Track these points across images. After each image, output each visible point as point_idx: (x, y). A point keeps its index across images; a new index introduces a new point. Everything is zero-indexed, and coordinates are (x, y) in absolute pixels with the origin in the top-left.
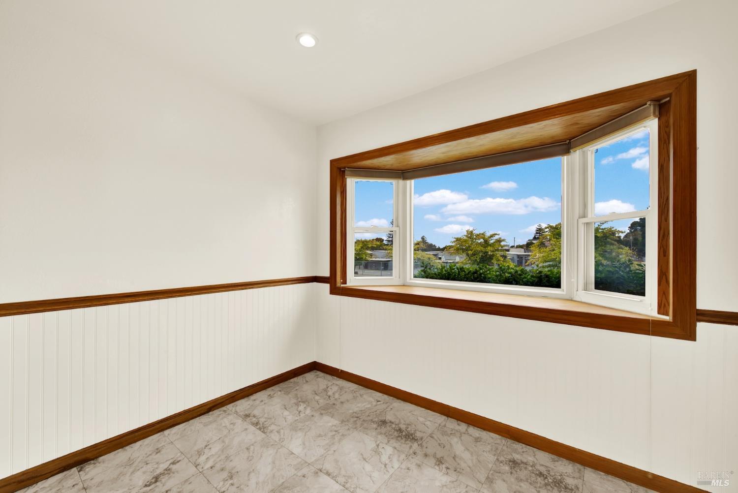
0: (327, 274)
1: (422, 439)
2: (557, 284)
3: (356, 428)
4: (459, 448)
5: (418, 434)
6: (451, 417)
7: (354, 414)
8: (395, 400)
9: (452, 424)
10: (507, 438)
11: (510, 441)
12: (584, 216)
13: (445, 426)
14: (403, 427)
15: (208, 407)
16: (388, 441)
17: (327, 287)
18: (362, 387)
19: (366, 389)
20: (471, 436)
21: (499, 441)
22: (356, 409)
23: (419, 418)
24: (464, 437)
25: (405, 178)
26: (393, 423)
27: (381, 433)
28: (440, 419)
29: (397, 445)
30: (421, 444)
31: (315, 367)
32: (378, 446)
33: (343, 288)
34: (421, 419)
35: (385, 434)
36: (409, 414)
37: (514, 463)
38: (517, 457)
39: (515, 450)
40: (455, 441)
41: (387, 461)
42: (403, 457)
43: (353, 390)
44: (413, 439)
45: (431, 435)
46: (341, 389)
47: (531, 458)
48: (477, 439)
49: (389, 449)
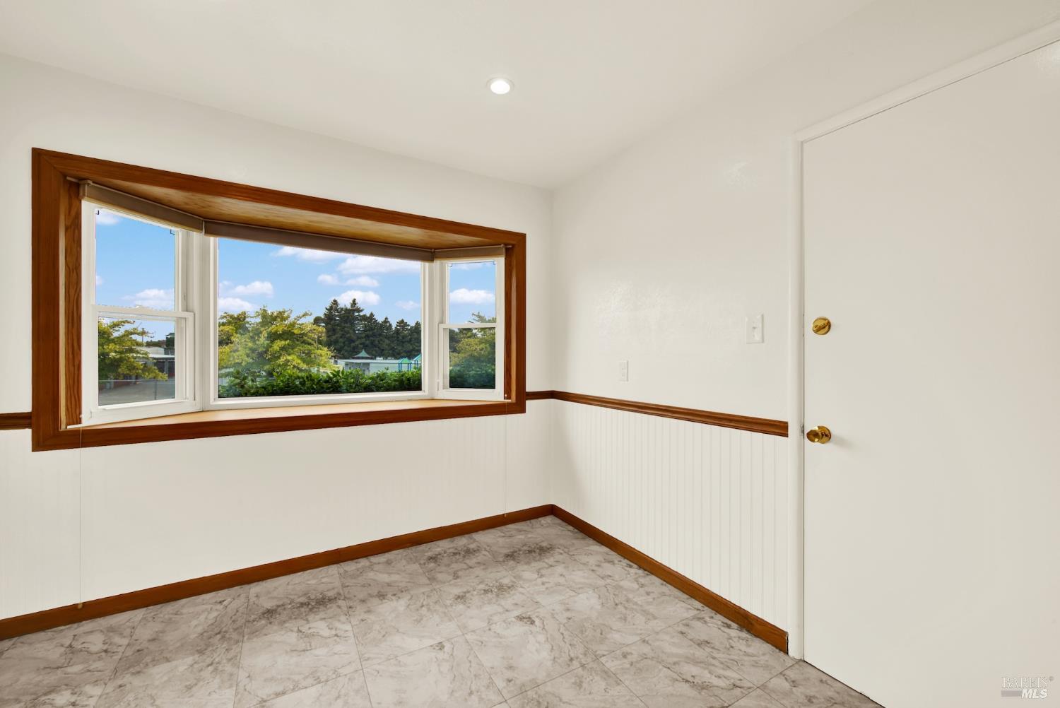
1: (339, 594)
2: (417, 386)
3: (237, 642)
4: (384, 578)
5: (331, 594)
6: (342, 562)
7: (205, 634)
8: (246, 587)
9: (350, 567)
10: (406, 547)
11: (414, 549)
12: (442, 324)
13: (346, 572)
14: (303, 599)
16: (307, 620)
17: (23, 435)
18: (159, 606)
19: (172, 603)
20: (379, 563)
21: (405, 554)
22: (200, 629)
23: (309, 582)
24: (376, 567)
26: (283, 605)
27: (284, 622)
28: (333, 570)
29: (322, 615)
30: (345, 597)
32: (299, 631)
34: (313, 582)
35: (290, 618)
36: (290, 587)
37: (433, 559)
38: (430, 554)
39: (424, 551)
40: (371, 575)
41: (334, 632)
42: (343, 618)
43: (144, 618)
44: (330, 600)
45: (344, 586)
46: (111, 629)
47: (439, 549)
48: (389, 563)
49: (319, 624)
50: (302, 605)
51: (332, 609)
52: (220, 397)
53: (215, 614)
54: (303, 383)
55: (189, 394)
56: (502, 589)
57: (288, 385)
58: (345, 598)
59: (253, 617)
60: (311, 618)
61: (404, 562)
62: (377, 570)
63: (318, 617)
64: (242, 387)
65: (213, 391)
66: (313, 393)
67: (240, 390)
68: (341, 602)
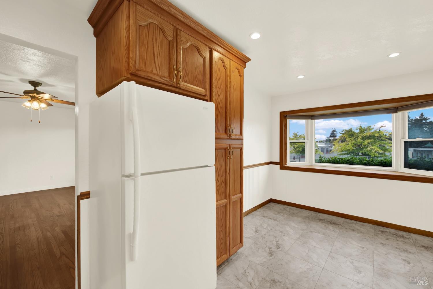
0: (278, 160)
1: (340, 224)
2: (390, 165)
3: (311, 221)
6: (347, 218)
7: (306, 217)
8: (318, 213)
9: (348, 221)
10: (374, 225)
11: (376, 226)
12: (403, 138)
13: (346, 221)
15: (248, 212)
17: (278, 166)
19: (302, 209)
21: (371, 226)
22: (305, 215)
25: (312, 119)
26: (324, 220)
27: (323, 222)
28: (343, 219)
31: (271, 201)
32: (325, 226)
33: (286, 167)
34: (335, 219)
37: (382, 232)
38: (382, 230)
39: (380, 228)
40: (354, 225)
41: (333, 230)
42: (338, 229)
43: (296, 209)
44: (337, 224)
45: (343, 223)
46: (291, 209)
47: (388, 231)
48: (363, 225)
49: (331, 227)
50: (329, 222)
51: (337, 226)
52: (316, 162)
53: (309, 214)
54: (340, 160)
55: (308, 161)
56: (406, 251)
57: (335, 161)
58: (342, 226)
59: (316, 218)
60: (329, 225)
61: (369, 227)
62: (358, 225)
63: (332, 225)
64: (321, 160)
65: (314, 161)
66: (343, 164)
67: (321, 161)
68: (340, 226)
